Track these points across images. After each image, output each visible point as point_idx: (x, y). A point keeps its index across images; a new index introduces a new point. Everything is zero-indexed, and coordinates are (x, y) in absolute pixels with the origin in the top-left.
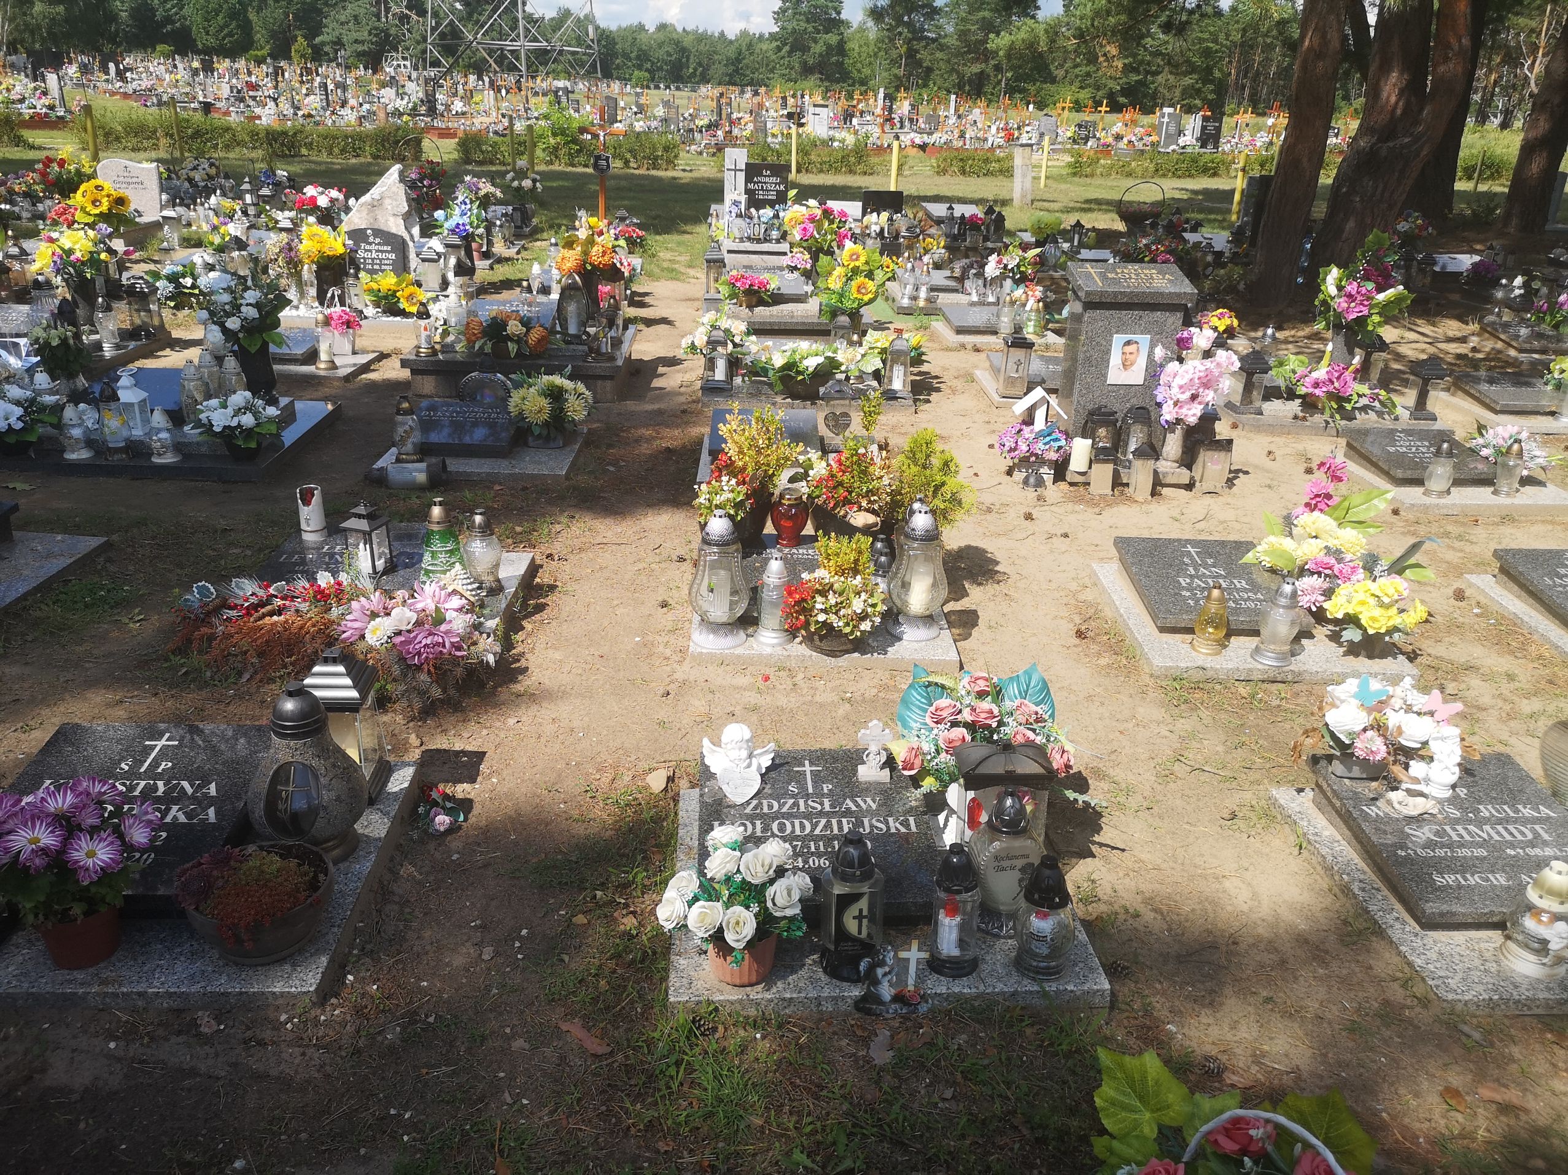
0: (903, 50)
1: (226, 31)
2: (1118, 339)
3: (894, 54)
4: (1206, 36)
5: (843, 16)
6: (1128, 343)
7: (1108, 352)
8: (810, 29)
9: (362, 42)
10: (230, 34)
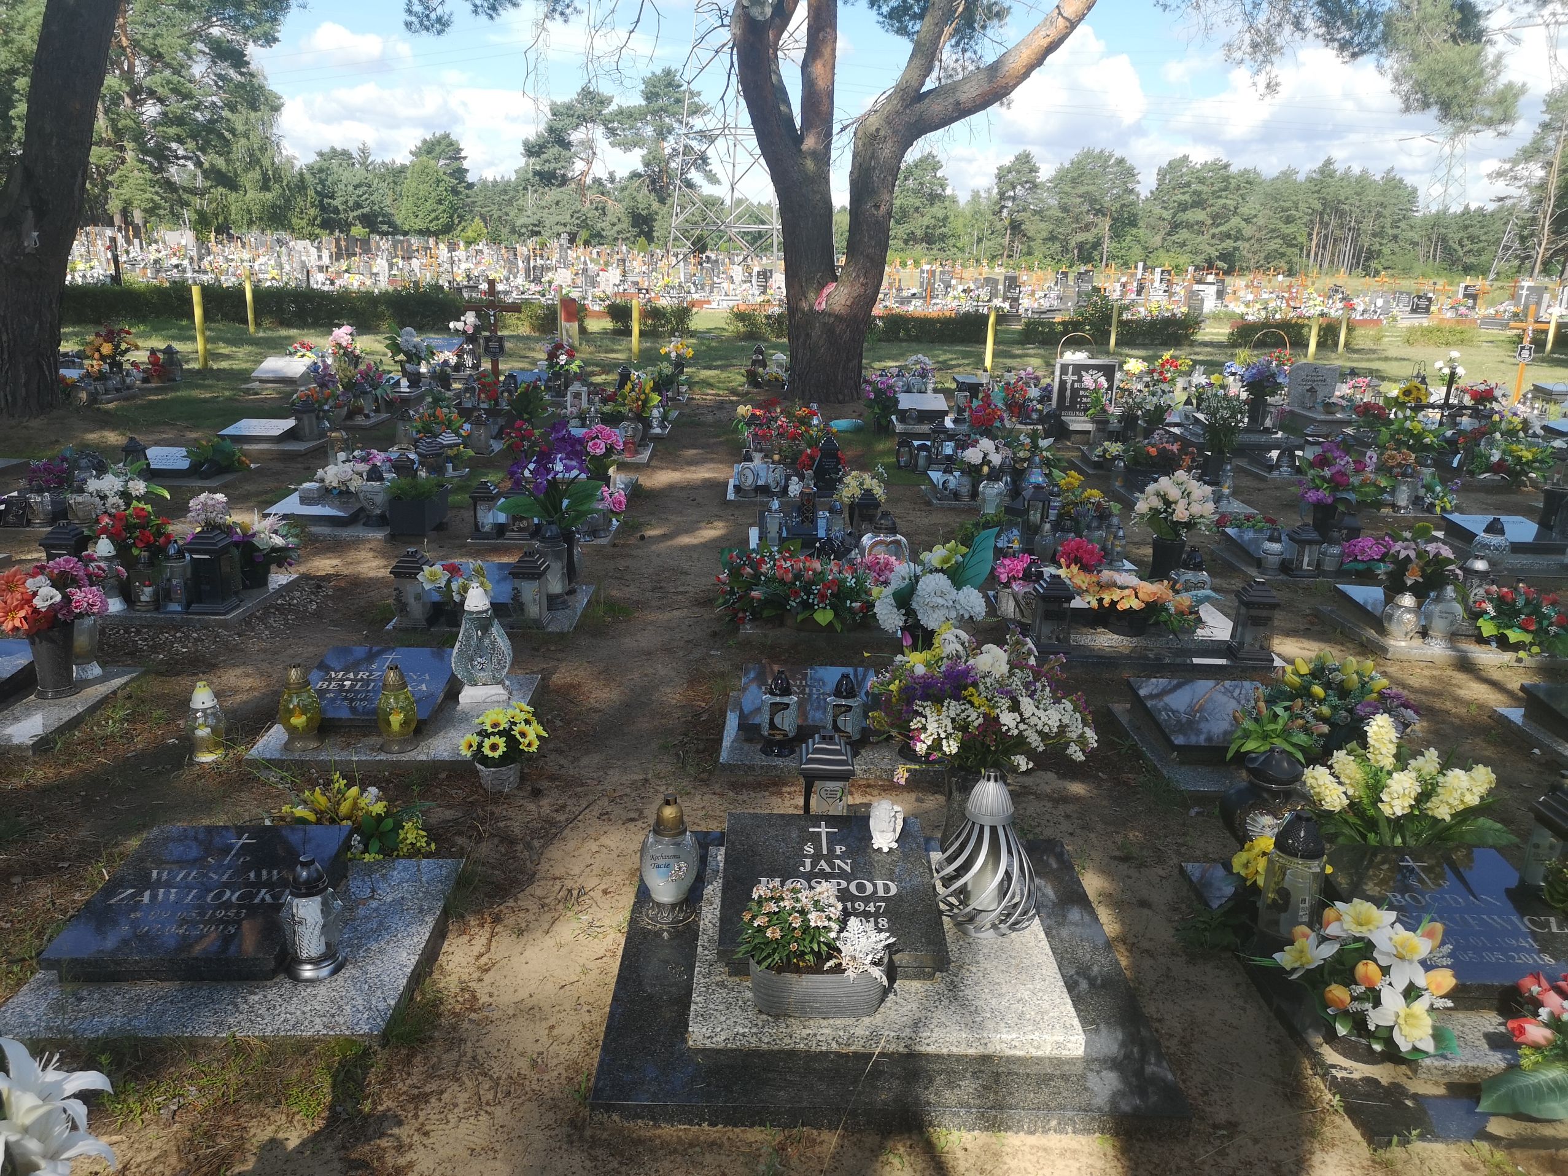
0: (1007, 222)
1: (433, 215)
3: (999, 225)
4: (1288, 204)
5: (949, 192)
8: (918, 204)
9: (565, 225)
10: (437, 218)
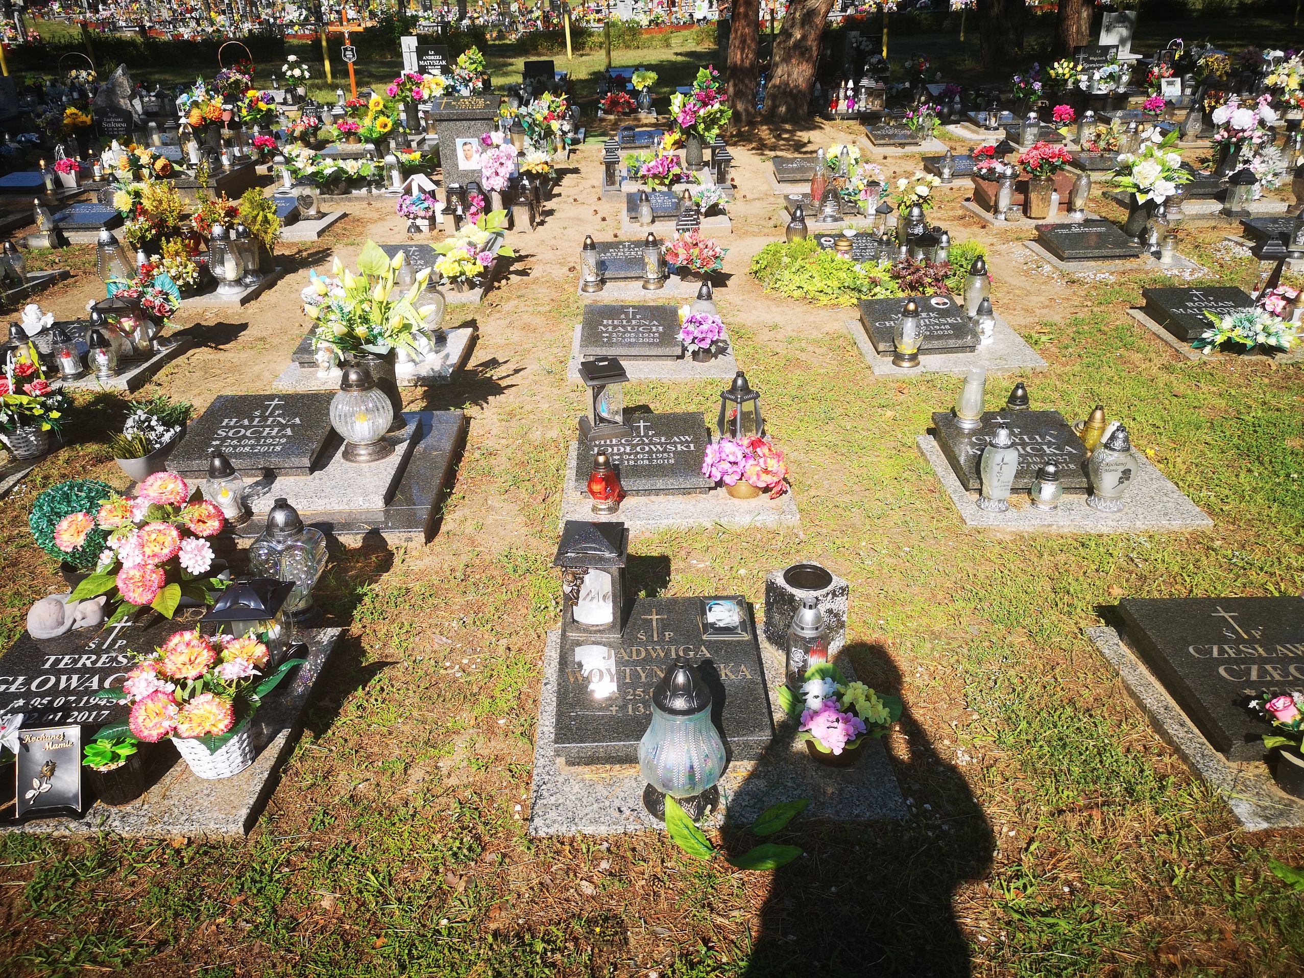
2: (459, 142)
6: (465, 144)
7: (455, 150)
